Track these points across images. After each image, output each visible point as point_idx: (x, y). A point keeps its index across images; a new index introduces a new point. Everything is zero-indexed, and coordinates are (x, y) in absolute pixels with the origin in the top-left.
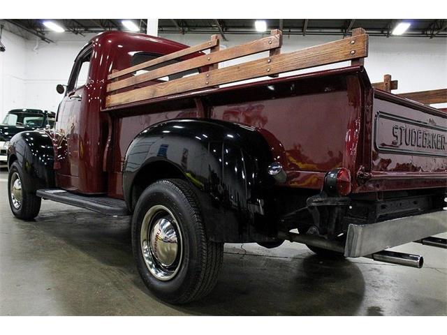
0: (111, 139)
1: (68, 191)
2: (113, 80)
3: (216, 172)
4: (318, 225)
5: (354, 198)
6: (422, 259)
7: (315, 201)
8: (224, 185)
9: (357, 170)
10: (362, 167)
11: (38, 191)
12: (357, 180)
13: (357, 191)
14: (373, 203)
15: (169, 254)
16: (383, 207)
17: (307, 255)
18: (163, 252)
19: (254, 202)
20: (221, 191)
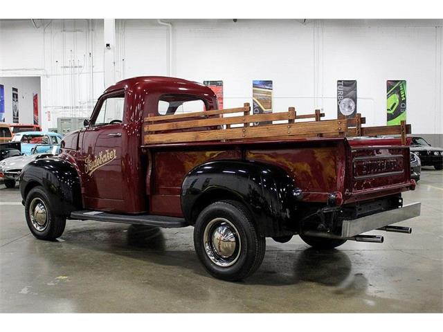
0: (152, 170)
1: (105, 212)
2: (150, 123)
3: (256, 190)
4: (324, 222)
5: (344, 206)
6: (383, 238)
7: (326, 210)
8: (264, 198)
9: (345, 191)
10: (347, 190)
11: (72, 213)
12: (346, 197)
13: (345, 203)
14: (354, 208)
15: (226, 249)
16: (360, 209)
17: (305, 248)
18: (223, 248)
19: (285, 211)
20: (262, 201)
